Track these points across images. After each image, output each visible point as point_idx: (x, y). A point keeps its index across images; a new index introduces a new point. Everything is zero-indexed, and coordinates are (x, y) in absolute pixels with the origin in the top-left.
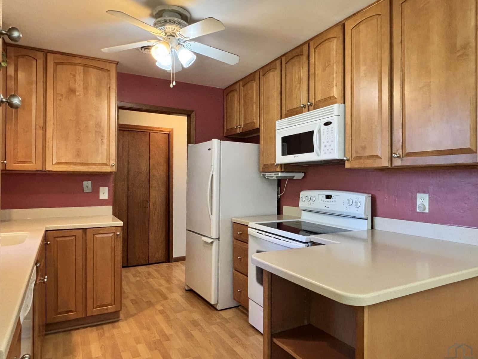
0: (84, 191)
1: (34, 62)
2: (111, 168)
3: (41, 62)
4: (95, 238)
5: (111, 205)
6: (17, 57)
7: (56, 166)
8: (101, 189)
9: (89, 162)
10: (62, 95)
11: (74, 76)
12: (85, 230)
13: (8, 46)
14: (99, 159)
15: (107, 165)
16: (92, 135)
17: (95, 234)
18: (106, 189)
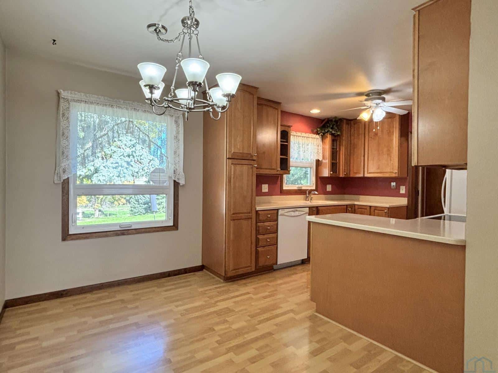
0: (392, 188)
1: (361, 124)
4: (375, 212)
5: (406, 198)
7: (369, 174)
8: (401, 187)
9: (384, 171)
10: (372, 138)
12: (370, 207)
13: (351, 121)
14: (388, 170)
15: (392, 172)
16: (385, 156)
17: (375, 210)
18: (404, 187)
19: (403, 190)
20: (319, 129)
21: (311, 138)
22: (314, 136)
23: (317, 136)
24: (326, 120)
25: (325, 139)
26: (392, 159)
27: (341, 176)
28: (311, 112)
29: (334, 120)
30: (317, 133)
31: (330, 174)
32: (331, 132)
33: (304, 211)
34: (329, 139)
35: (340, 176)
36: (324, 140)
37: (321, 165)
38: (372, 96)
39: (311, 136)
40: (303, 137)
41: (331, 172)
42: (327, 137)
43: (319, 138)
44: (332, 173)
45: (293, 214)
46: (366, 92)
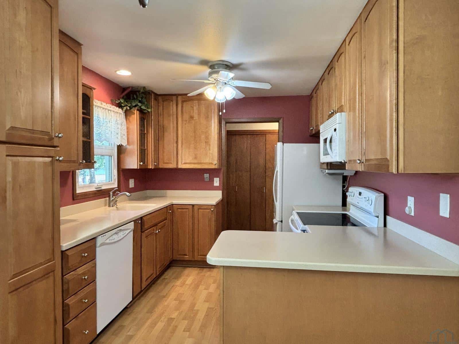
0: (205, 181)
1: (172, 102)
2: (215, 166)
3: (175, 102)
4: (199, 212)
5: (221, 190)
6: (163, 101)
7: (184, 165)
8: (215, 179)
9: (202, 162)
10: (186, 121)
11: (193, 107)
12: (193, 205)
13: (159, 96)
14: (207, 160)
15: (212, 164)
16: (203, 145)
17: (199, 209)
18: (218, 179)
19: (217, 182)
20: (122, 101)
21: (113, 111)
22: (117, 109)
23: (120, 110)
24: (130, 89)
25: (130, 116)
26: (211, 148)
27: (151, 168)
28: (118, 73)
29: (142, 90)
30: (119, 106)
31: (140, 165)
32: (140, 107)
33: (128, 228)
34: (136, 116)
35: (149, 167)
36: (128, 117)
37: (124, 153)
38: (218, 68)
39: (113, 110)
40: (103, 108)
41: (140, 162)
42: (134, 114)
43: (122, 113)
44: (142, 163)
45: (116, 238)
46: (212, 62)
